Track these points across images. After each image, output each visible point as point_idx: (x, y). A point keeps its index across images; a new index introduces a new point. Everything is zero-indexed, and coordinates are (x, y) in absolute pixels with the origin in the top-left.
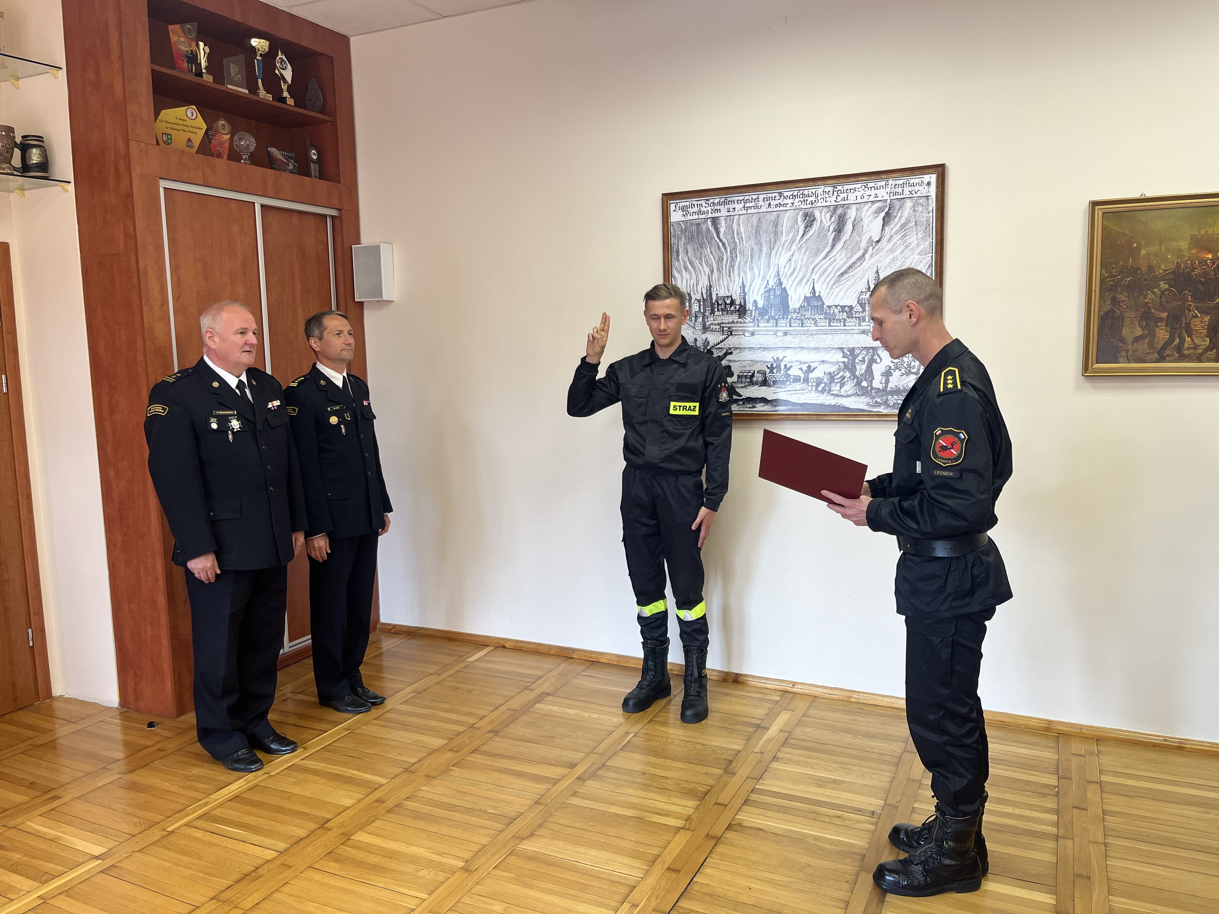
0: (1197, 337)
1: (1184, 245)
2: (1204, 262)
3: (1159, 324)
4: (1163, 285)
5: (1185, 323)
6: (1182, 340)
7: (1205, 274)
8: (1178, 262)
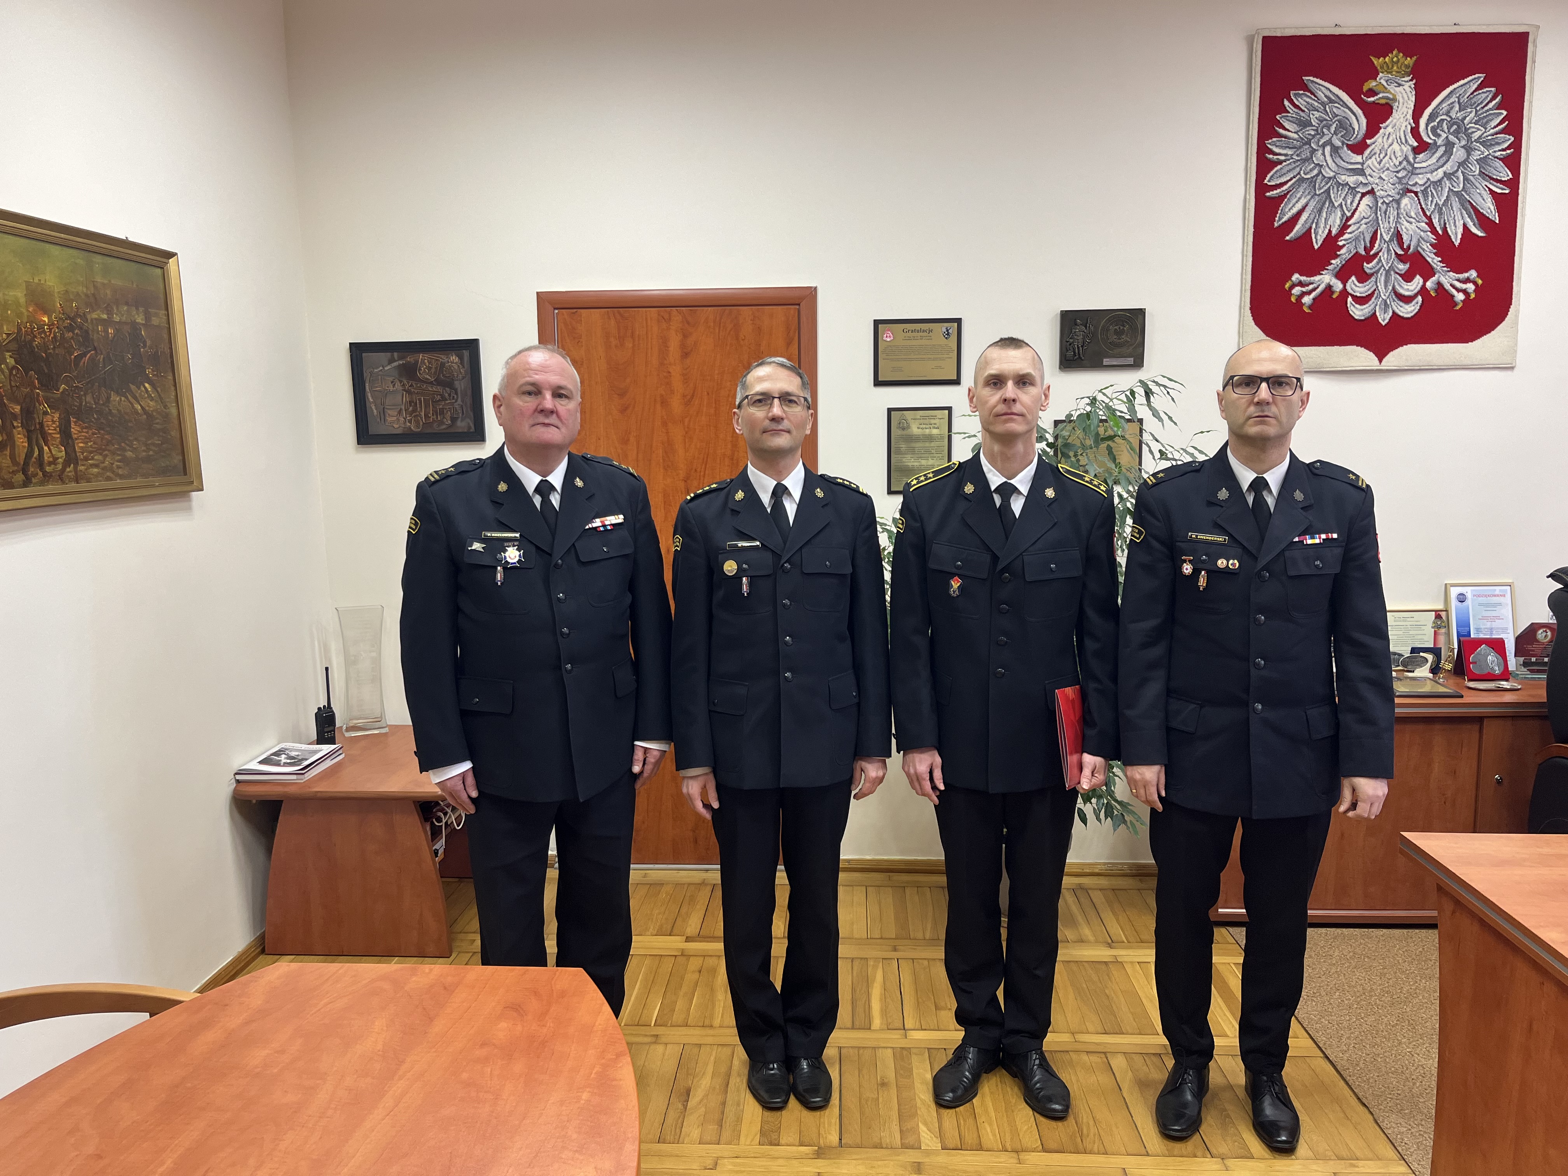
0: (53, 445)
1: (20, 295)
2: (41, 327)
3: (15, 424)
4: (11, 361)
5: (39, 423)
6: (41, 451)
7: (45, 347)
8: (18, 323)
